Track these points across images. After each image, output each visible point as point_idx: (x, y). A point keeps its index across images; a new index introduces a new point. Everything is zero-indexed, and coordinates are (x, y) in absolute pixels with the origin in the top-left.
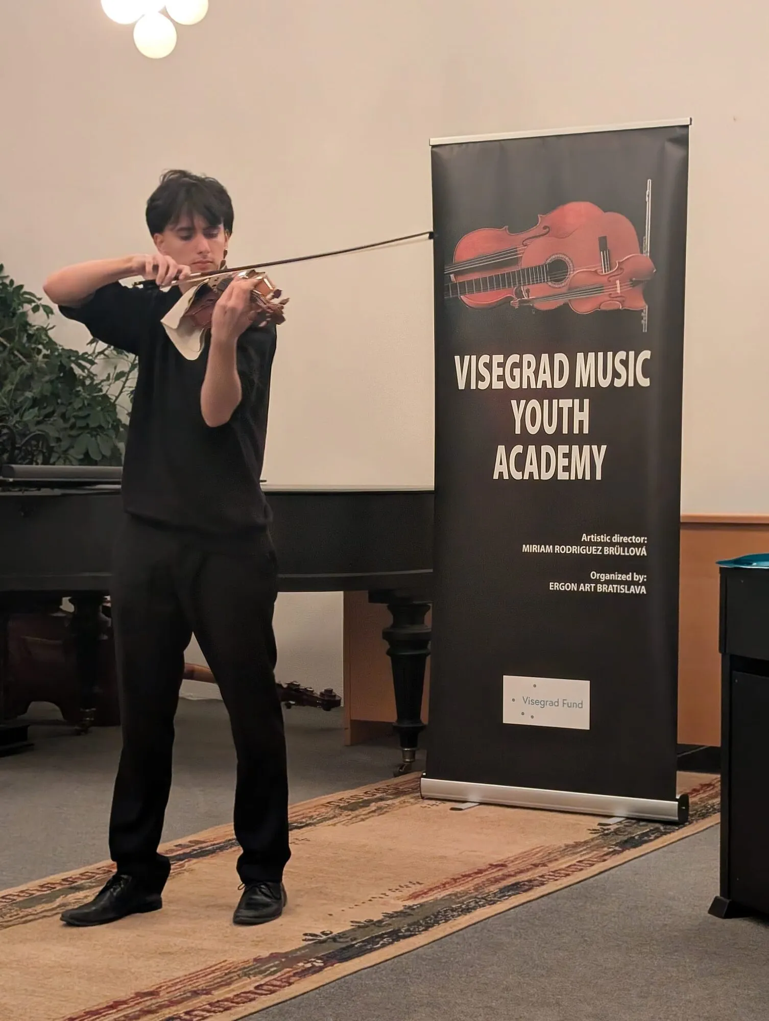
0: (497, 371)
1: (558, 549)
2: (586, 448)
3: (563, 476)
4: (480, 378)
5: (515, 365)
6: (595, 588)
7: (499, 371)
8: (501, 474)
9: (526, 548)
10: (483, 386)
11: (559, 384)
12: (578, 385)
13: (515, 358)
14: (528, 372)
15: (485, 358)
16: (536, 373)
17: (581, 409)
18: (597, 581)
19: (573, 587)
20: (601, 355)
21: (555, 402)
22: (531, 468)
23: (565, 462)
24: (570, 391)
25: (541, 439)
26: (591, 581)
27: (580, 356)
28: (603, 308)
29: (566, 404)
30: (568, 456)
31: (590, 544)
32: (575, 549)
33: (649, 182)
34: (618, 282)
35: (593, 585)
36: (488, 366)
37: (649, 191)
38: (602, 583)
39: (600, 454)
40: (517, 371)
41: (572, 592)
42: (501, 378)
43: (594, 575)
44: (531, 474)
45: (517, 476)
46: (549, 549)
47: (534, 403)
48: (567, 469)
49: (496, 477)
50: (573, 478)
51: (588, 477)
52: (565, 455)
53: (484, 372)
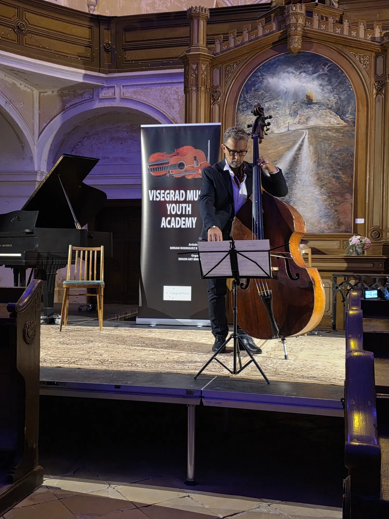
0: (162, 195)
1: (181, 248)
2: (190, 218)
3: (183, 227)
4: (157, 197)
5: (168, 194)
6: (193, 259)
7: (163, 195)
8: (163, 226)
9: (171, 248)
10: (158, 199)
11: (182, 199)
12: (188, 200)
13: (168, 191)
14: (172, 196)
15: (158, 191)
16: (174, 196)
17: (189, 207)
18: (193, 257)
19: (186, 259)
20: (195, 191)
21: (180, 205)
22: (173, 224)
23: (184, 222)
24: (185, 202)
25: (176, 215)
26: (192, 257)
27: (188, 191)
28: (195, 177)
29: (184, 205)
30: (185, 221)
31: (191, 246)
32: (187, 248)
33: (209, 141)
34: (200, 170)
35: (192, 258)
36: (160, 194)
37: (209, 144)
38: (195, 258)
39: (194, 220)
40: (168, 195)
41: (186, 261)
42: (163, 197)
43: (193, 255)
44: (173, 226)
45: (169, 226)
46: (178, 248)
47: (174, 205)
48: (184, 224)
49: (162, 227)
50: (186, 227)
51: (191, 227)
52: (184, 220)
53: (158, 195)
